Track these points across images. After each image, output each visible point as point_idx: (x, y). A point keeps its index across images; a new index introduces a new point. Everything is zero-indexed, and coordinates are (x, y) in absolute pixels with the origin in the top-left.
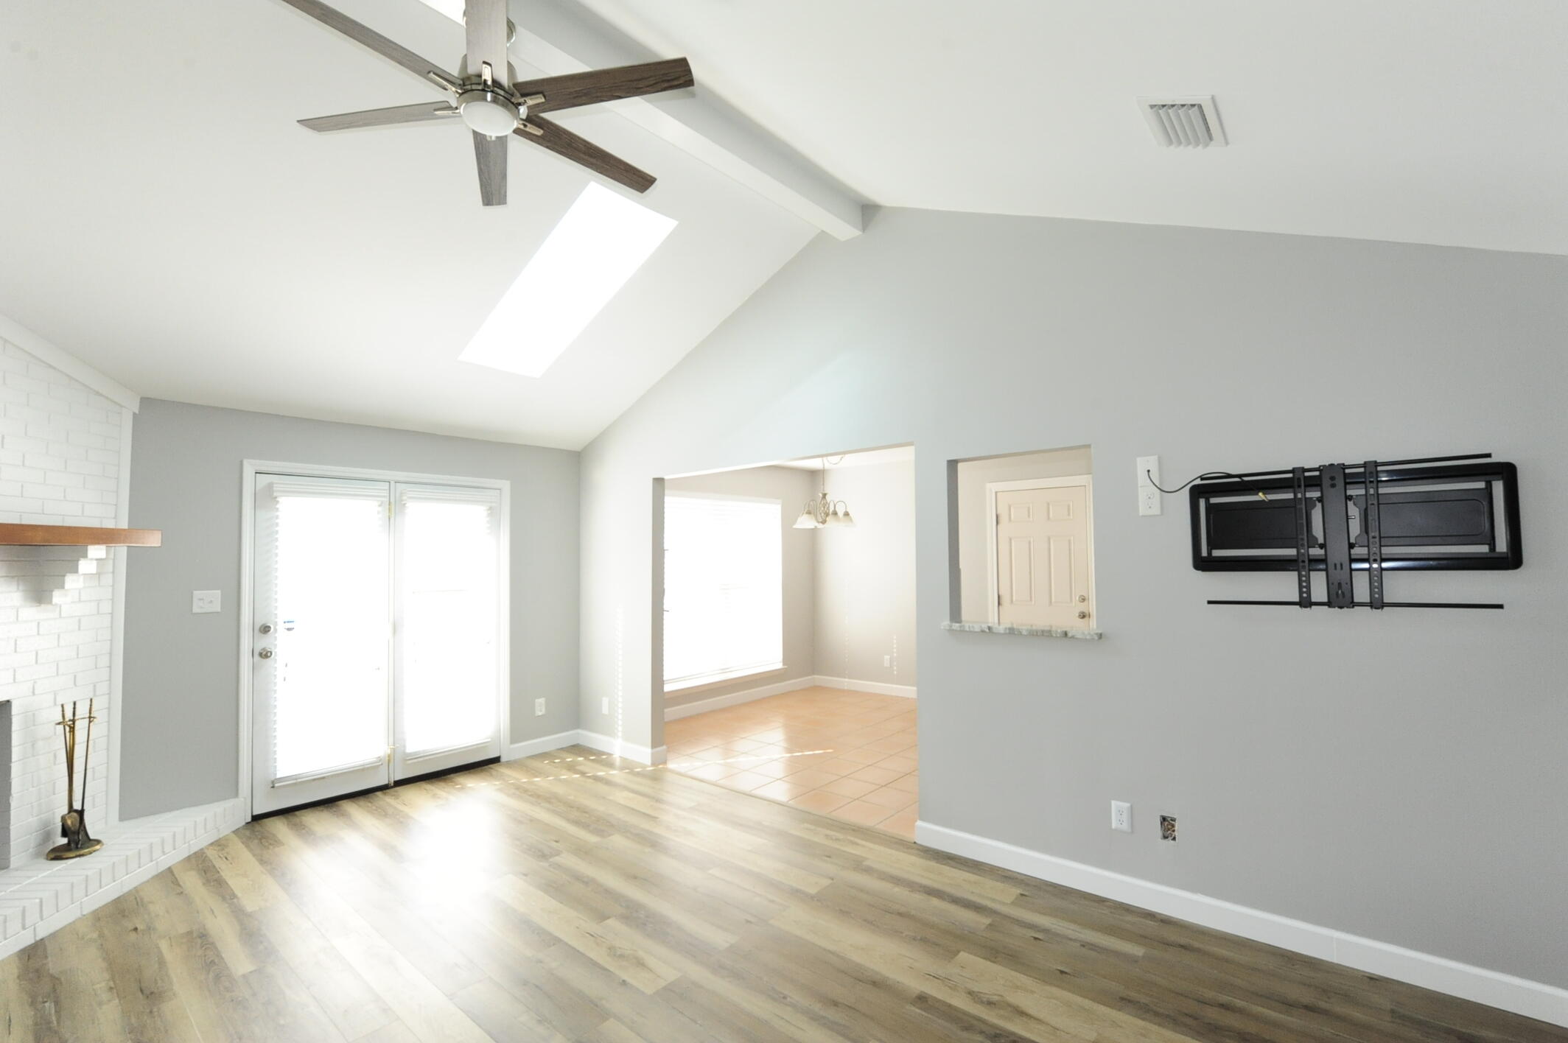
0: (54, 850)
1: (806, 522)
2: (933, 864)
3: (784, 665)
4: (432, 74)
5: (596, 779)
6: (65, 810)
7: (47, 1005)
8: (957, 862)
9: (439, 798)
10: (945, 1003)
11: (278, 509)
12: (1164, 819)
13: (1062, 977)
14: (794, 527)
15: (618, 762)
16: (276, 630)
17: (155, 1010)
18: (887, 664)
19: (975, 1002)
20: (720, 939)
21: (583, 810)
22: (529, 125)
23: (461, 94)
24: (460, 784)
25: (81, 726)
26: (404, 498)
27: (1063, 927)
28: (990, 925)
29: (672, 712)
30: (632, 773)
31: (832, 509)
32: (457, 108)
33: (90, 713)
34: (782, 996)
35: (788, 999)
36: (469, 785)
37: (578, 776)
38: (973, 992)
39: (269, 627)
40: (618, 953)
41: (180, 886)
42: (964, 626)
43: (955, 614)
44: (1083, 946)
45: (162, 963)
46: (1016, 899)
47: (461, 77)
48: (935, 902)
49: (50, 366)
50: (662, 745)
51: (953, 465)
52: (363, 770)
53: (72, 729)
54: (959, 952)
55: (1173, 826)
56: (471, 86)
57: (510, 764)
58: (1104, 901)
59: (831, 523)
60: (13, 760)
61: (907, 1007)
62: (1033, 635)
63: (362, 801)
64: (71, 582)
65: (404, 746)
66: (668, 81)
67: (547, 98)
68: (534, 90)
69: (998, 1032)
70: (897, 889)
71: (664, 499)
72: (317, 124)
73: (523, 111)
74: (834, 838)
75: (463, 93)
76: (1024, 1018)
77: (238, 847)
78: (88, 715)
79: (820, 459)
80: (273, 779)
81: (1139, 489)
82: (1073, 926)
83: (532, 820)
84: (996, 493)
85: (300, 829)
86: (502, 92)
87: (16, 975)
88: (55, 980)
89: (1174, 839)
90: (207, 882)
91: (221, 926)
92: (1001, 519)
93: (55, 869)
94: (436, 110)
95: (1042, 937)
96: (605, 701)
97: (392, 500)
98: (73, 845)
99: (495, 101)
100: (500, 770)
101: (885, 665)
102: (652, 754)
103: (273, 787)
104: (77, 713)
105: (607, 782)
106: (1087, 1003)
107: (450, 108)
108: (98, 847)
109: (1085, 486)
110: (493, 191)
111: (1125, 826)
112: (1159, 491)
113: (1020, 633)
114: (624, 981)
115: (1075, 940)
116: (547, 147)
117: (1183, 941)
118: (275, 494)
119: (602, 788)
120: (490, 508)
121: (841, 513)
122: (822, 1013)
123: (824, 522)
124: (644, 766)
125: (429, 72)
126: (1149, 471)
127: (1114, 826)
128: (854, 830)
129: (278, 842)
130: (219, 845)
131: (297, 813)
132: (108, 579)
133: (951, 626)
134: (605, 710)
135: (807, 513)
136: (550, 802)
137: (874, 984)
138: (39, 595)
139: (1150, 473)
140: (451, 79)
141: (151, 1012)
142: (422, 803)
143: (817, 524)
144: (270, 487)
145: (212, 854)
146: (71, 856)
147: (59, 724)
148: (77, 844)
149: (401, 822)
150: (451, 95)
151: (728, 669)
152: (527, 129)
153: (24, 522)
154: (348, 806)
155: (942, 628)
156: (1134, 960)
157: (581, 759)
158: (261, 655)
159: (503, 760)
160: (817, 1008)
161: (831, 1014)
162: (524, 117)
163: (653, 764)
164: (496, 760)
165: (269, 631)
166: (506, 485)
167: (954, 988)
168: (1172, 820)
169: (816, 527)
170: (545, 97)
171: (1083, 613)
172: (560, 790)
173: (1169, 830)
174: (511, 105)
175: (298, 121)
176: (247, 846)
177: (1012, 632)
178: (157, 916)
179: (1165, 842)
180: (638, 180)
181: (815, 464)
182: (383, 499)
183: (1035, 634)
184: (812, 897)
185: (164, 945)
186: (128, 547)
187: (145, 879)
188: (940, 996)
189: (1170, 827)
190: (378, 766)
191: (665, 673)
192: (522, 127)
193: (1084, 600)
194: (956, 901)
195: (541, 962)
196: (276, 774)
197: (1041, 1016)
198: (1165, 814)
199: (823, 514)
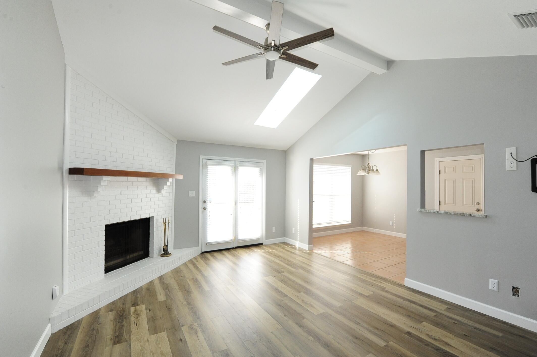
0: (162, 254)
1: (361, 173)
2: (412, 293)
3: (351, 222)
4: (258, 46)
5: (291, 252)
6: (164, 245)
7: (167, 290)
8: (421, 294)
9: (247, 253)
10: (417, 336)
11: (207, 169)
12: (514, 288)
13: (465, 337)
14: (357, 174)
15: (297, 248)
16: (207, 202)
17: (190, 295)
18: (391, 224)
19: (430, 338)
20: (337, 304)
21: (289, 261)
22: (283, 55)
23: (265, 50)
24: (253, 250)
25: (167, 224)
26: (238, 166)
27: (465, 321)
28: (435, 315)
29: (315, 235)
30: (303, 252)
31: (371, 168)
32: (263, 54)
33: (169, 221)
34: (359, 323)
35: (361, 325)
36: (255, 250)
37: (286, 251)
38: (429, 335)
39: (206, 201)
40: (305, 302)
41: (189, 267)
42: (426, 210)
43: (423, 205)
44: (475, 328)
45: (189, 284)
46: (446, 309)
47: (265, 45)
48: (413, 305)
49: (160, 133)
50: (312, 244)
51: (423, 153)
52: (228, 243)
53: (165, 225)
54: (423, 322)
55: (518, 291)
56: (268, 47)
57: (265, 246)
58: (484, 315)
59: (371, 174)
60: (154, 231)
61: (403, 334)
62: (456, 215)
63: (228, 251)
64: (166, 187)
65: (238, 237)
66: (326, 36)
67: (289, 47)
68: (286, 45)
69: (439, 348)
70: (398, 299)
71: (313, 165)
72: (226, 64)
73: (282, 51)
74: (373, 280)
75: (266, 50)
76: (449, 346)
77: (199, 259)
78: (168, 221)
79: (367, 151)
80: (206, 242)
81: (507, 160)
82: (471, 322)
83: (274, 262)
84: (439, 162)
85: (213, 256)
86: (276, 47)
87: (159, 283)
88: (167, 285)
89: (518, 296)
90: (194, 267)
91: (199, 278)
92: (441, 172)
93: (163, 259)
94: (257, 55)
95: (457, 323)
96: (293, 229)
97: (235, 166)
98: (166, 254)
99: (274, 50)
100: (263, 247)
101: (390, 225)
102: (309, 247)
103: (207, 245)
104: (166, 221)
105: (295, 254)
106: (476, 347)
107: (261, 54)
108: (171, 255)
109: (481, 159)
110: (269, 75)
111: (495, 289)
112: (516, 161)
113: (450, 214)
114: (308, 310)
115: (472, 326)
116: (287, 61)
117: (521, 334)
118: (207, 165)
119: (293, 255)
120: (261, 169)
121: (375, 170)
122: (373, 331)
123: (368, 173)
124: (306, 250)
125: (257, 46)
126: (511, 153)
127: (490, 288)
128: (380, 278)
129: (209, 260)
130: (195, 258)
131: (212, 252)
132: (171, 187)
133: (421, 210)
134: (294, 232)
135: (362, 170)
136: (279, 258)
137: (391, 325)
138: (159, 191)
139: (512, 154)
140: (262, 46)
141: (189, 296)
142: (243, 254)
143: (366, 174)
144: (206, 162)
145: (194, 260)
146: (165, 256)
147: (163, 223)
148: (166, 253)
149: (238, 258)
150: (262, 51)
151: (332, 222)
152: (282, 56)
153: (156, 172)
154: (224, 252)
155: (417, 211)
156: (498, 337)
157: (286, 246)
158: (204, 209)
159: (263, 244)
160: (371, 329)
161: (376, 331)
162: (281, 53)
163: (309, 250)
164: (262, 244)
165: (206, 202)
166: (265, 161)
167: (421, 332)
168: (518, 289)
169: (365, 175)
170: (288, 46)
171: (478, 209)
172: (281, 254)
173: (516, 292)
174: (278, 50)
175: (222, 64)
176: (202, 260)
177: (447, 213)
178: (185, 273)
179: (514, 297)
180: (312, 66)
181: (366, 153)
182: (232, 166)
183: (457, 214)
184: (367, 297)
185: (188, 280)
186: (175, 179)
187: (181, 264)
188: (416, 334)
189: (516, 291)
190: (231, 242)
191: (313, 222)
192: (280, 56)
193: (479, 204)
194: (421, 306)
195: (283, 301)
196: (207, 241)
197: (456, 347)
198: (514, 286)
199: (368, 170)
